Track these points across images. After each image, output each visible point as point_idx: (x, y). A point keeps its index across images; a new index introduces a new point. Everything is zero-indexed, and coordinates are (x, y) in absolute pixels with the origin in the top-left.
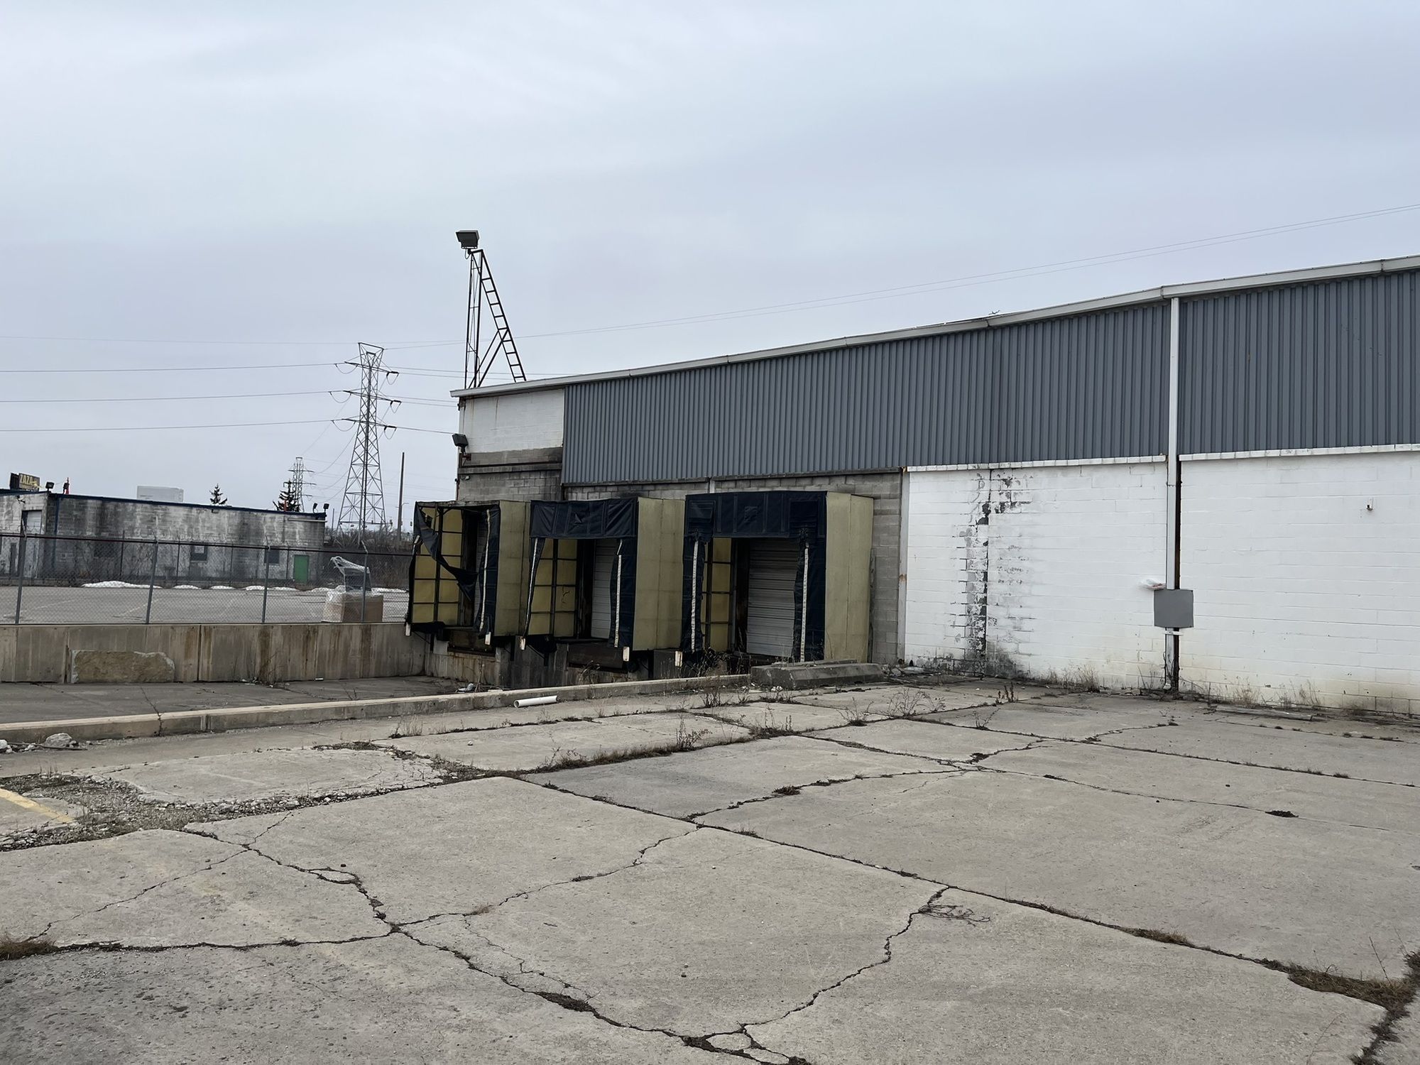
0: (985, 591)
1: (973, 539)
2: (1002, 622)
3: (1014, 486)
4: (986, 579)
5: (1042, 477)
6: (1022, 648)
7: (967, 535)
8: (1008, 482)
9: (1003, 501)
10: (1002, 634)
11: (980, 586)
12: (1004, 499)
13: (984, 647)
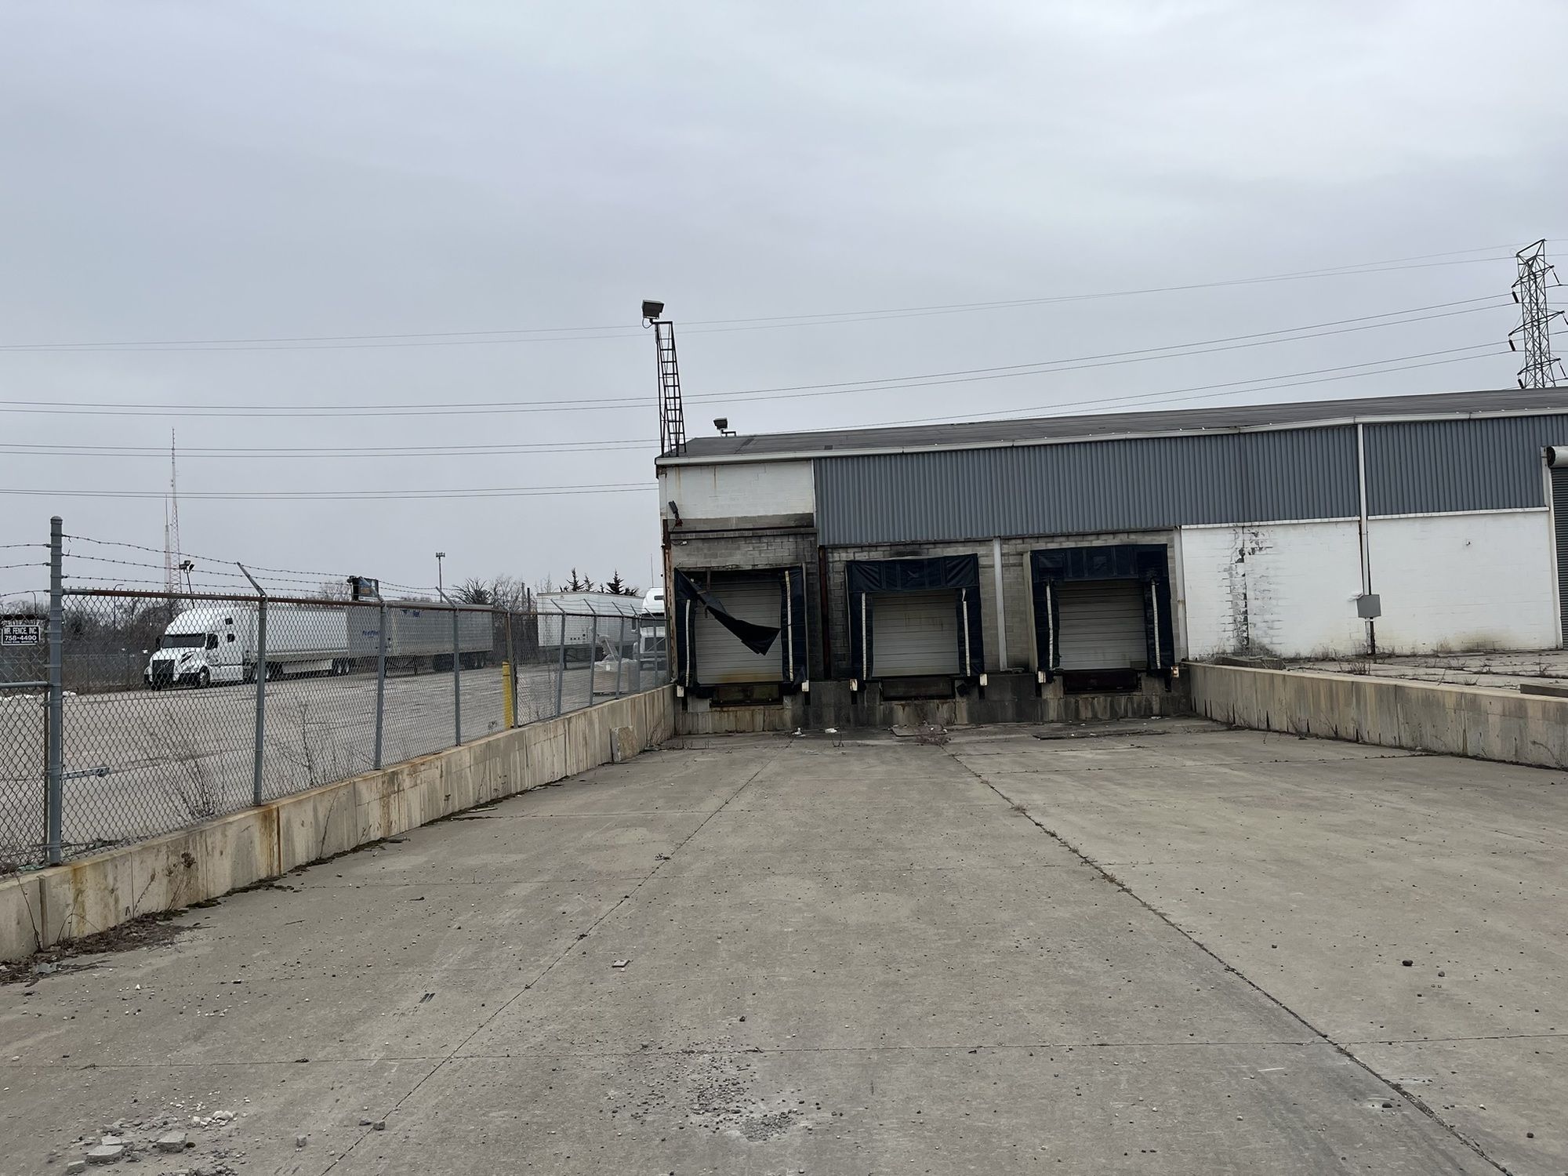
0: (1246, 606)
1: (1234, 572)
2: (1259, 625)
3: (1260, 537)
4: (1245, 598)
5: (1280, 531)
6: (1275, 640)
7: (1229, 570)
8: (1256, 535)
9: (1253, 547)
10: (1260, 633)
11: (1242, 603)
12: (1254, 545)
13: (1248, 643)
